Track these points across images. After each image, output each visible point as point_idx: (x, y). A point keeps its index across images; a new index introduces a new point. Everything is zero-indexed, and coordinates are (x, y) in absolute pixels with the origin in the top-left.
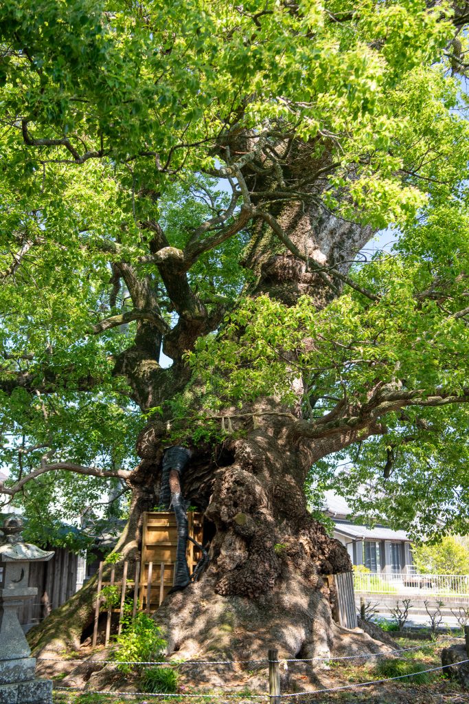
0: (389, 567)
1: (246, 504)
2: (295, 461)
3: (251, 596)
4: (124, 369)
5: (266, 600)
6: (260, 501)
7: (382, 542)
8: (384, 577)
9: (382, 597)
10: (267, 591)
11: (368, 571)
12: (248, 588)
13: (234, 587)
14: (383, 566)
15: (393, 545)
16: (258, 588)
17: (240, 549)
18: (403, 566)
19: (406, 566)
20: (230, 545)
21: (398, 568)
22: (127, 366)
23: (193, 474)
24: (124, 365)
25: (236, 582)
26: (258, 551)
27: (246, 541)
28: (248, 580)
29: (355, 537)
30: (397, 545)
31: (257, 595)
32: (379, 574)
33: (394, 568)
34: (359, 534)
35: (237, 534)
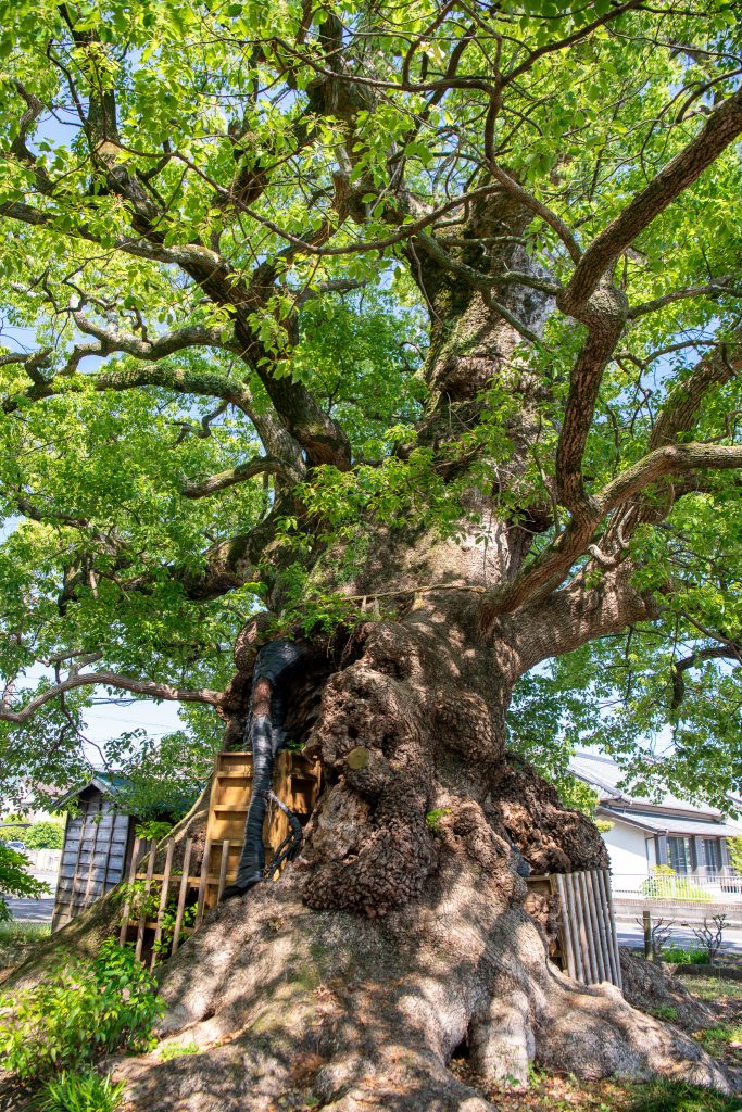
0: (702, 869)
1: (374, 732)
2: (486, 663)
3: (372, 913)
4: (248, 552)
5: (401, 923)
6: (403, 726)
7: (692, 837)
8: (697, 881)
9: (692, 906)
10: (403, 904)
11: (674, 873)
12: (363, 898)
13: (336, 895)
14: (694, 867)
15: (706, 841)
16: (385, 897)
17: (357, 818)
18: (720, 868)
19: (724, 867)
20: (338, 809)
21: (714, 870)
22: (251, 548)
23: (313, 691)
24: (248, 546)
25: (339, 884)
26: (388, 822)
27: (369, 803)
28: (364, 880)
29: (656, 830)
30: (711, 842)
31: (382, 912)
32: (689, 879)
33: (709, 869)
34: (662, 828)
35: (350, 788)
